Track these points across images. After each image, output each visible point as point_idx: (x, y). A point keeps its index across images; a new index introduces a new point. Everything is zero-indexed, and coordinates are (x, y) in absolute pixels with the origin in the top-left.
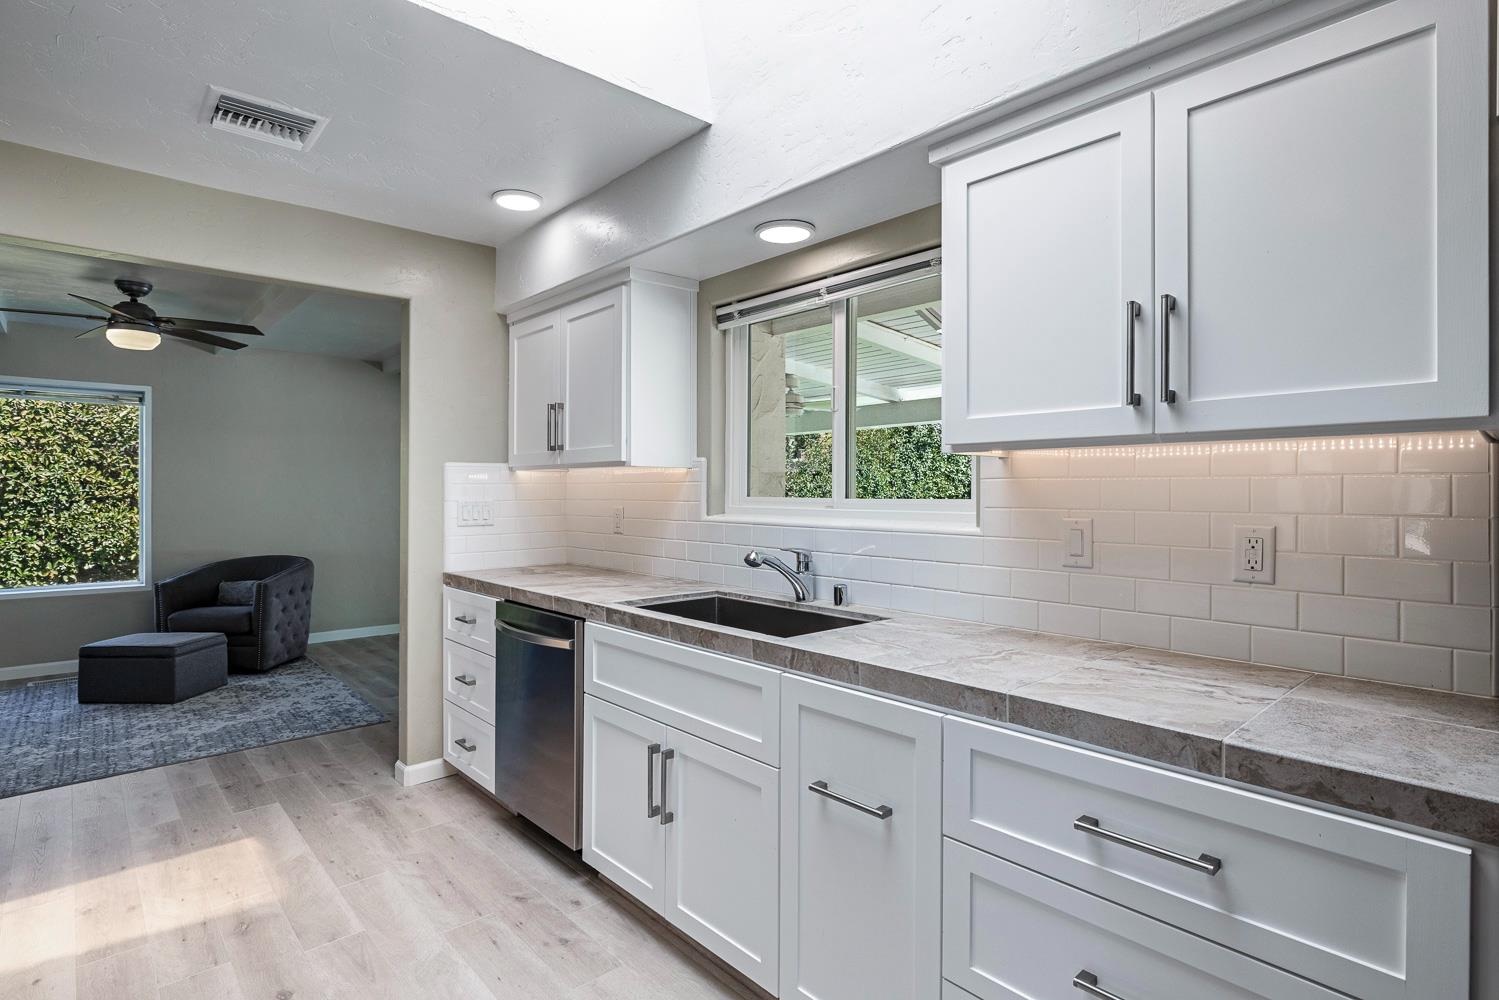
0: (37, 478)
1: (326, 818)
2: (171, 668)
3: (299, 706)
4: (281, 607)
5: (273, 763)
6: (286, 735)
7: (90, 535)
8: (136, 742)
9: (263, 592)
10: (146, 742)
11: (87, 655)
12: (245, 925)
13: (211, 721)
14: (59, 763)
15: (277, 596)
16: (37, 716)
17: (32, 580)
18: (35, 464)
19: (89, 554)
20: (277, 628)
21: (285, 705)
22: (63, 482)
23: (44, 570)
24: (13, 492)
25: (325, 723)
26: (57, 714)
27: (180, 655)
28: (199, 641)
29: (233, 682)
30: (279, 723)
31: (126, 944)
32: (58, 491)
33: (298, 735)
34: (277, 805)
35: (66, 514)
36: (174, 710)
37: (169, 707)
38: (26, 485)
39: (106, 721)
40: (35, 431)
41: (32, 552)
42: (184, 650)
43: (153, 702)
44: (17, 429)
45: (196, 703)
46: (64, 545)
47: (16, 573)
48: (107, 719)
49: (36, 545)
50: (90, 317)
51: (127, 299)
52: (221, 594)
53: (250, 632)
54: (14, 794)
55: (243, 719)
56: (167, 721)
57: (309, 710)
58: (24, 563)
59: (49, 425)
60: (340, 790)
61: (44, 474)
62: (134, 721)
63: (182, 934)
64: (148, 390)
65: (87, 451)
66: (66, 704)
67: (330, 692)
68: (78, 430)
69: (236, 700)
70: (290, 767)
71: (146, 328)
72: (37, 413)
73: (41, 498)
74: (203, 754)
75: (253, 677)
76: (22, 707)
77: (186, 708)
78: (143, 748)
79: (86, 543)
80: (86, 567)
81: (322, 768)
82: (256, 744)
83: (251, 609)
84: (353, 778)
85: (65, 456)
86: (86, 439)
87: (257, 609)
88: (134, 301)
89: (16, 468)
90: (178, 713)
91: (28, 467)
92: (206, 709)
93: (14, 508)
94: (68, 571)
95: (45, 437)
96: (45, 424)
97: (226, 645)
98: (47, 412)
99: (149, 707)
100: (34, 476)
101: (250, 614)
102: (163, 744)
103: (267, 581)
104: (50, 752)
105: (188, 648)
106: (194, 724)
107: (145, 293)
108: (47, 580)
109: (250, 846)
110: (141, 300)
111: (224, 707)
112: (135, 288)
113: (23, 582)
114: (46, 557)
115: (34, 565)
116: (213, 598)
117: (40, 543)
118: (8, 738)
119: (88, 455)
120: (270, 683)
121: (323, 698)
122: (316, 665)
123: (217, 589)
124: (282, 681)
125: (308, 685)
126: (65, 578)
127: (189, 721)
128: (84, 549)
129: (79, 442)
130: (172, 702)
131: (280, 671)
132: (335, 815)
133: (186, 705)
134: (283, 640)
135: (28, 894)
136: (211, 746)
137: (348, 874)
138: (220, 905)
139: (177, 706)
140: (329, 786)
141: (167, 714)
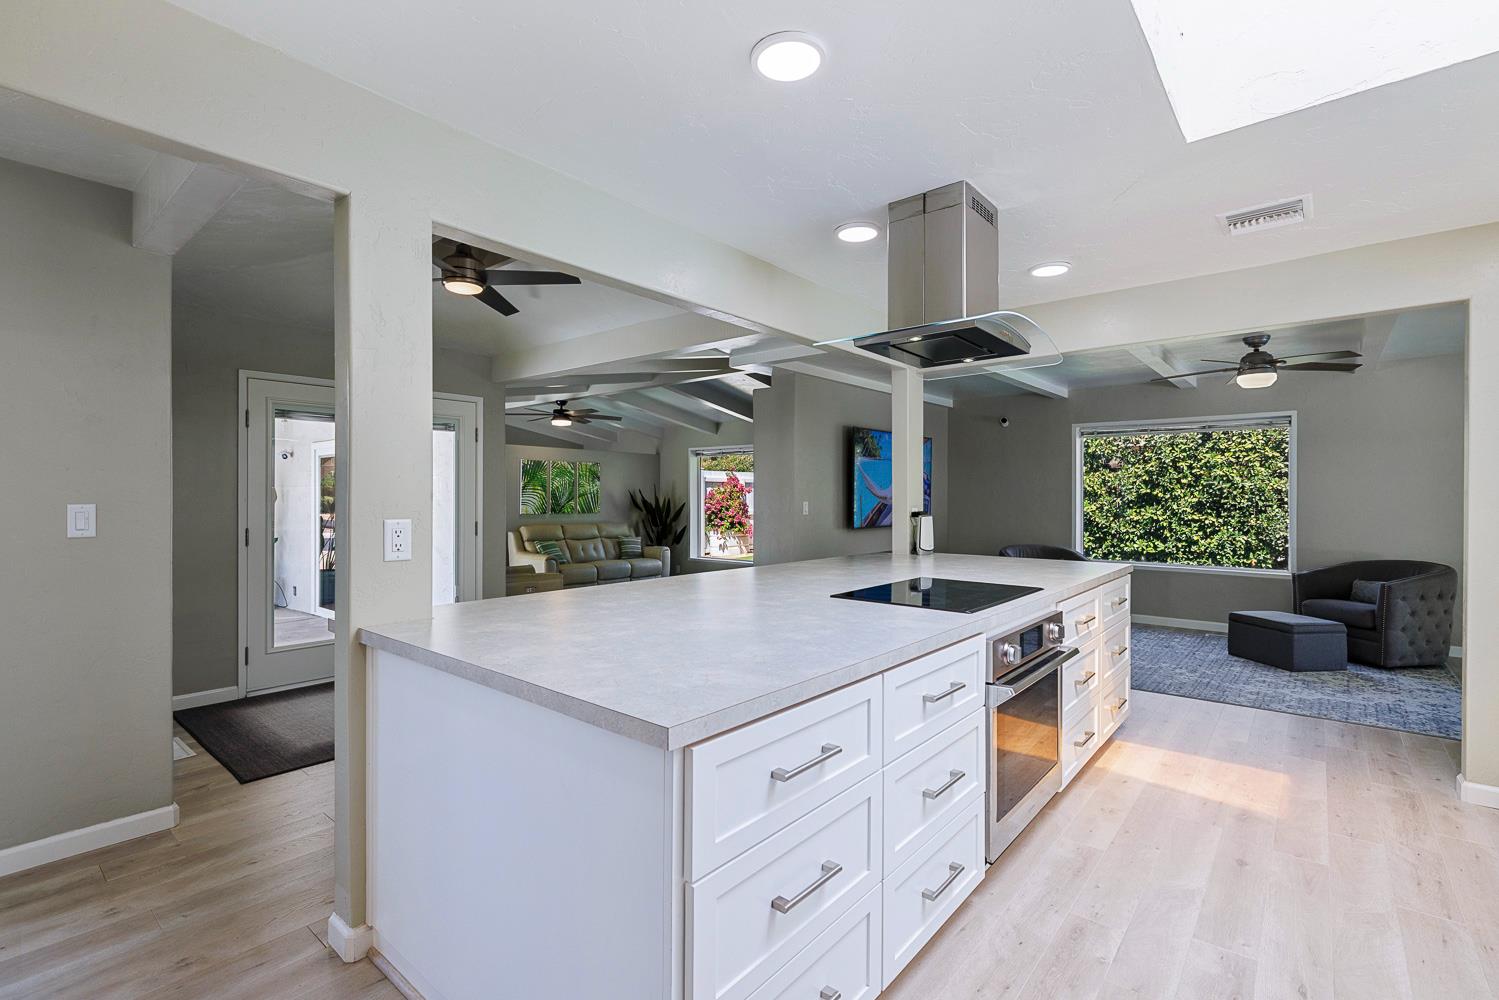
0: (1243, 487)
1: (1358, 788)
2: (1291, 642)
3: (1402, 704)
4: (1409, 611)
5: (1343, 736)
6: (1372, 721)
7: (1282, 534)
8: (1249, 688)
9: (1386, 593)
10: (1255, 690)
11: (1235, 620)
12: (1244, 817)
13: (1313, 692)
14: (1196, 684)
15: (1404, 599)
16: (1200, 655)
17: (1240, 566)
18: (1241, 476)
19: (1281, 549)
20: (1403, 630)
21: (1389, 699)
22: (1261, 491)
23: (1248, 558)
24: (1227, 498)
25: (1417, 724)
26: (1212, 656)
27: (1298, 633)
28: (1322, 625)
29: (1352, 669)
30: (1372, 710)
31: (1172, 790)
32: (1258, 498)
33: (1381, 724)
34: (1324, 764)
35: (1264, 515)
36: (1290, 676)
37: (1288, 673)
38: (1235, 493)
39: (1238, 669)
40: (1242, 452)
41: (1239, 544)
42: (1301, 629)
43: (1277, 667)
44: (1229, 451)
45: (1310, 676)
46: (1261, 541)
47: (1229, 559)
48: (1240, 668)
49: (1242, 539)
50: (1226, 370)
51: (1251, 350)
52: (1354, 591)
53: (1374, 629)
54: (1163, 693)
55: (1344, 698)
56: (1279, 682)
57: (1409, 709)
58: (1234, 551)
59: (1250, 446)
60: (1390, 776)
61: (1247, 484)
62: (1257, 675)
63: (1205, 802)
64: (1294, 414)
65: (1279, 465)
66: (1220, 651)
67: (1447, 702)
68: (1272, 449)
69: (1346, 683)
70: (1355, 744)
71: (1265, 370)
72: (1243, 438)
73: (1245, 503)
74: (1290, 711)
75: (1375, 671)
76: (1194, 647)
77: (1299, 677)
78: (1251, 693)
79: (1278, 539)
80: (1279, 560)
81: (1386, 756)
82: (1336, 718)
83: (1374, 607)
84: (1410, 774)
85: (1263, 469)
86: (1278, 454)
87: (1381, 607)
88: (1257, 350)
89: (1228, 481)
90: (1291, 679)
91: (1238, 479)
92: (1315, 682)
93: (1228, 510)
94: (1265, 561)
95: (1248, 455)
96: (1249, 446)
97: (1345, 635)
98: (1250, 436)
99: (1273, 669)
100: (1240, 486)
101: (1373, 612)
102: (1266, 695)
103: (1393, 583)
104: (1194, 677)
105: (1306, 629)
106: (1298, 689)
107: (1265, 343)
108: (1250, 565)
109: (1282, 779)
110: (1262, 349)
111: (1331, 685)
112: (1256, 340)
113: (1234, 566)
114: (1249, 548)
115: (1241, 554)
116: (1346, 594)
117: (1246, 538)
118: (1177, 662)
119: (1280, 468)
120: (1389, 679)
121: (1432, 705)
122: (1452, 677)
123: (1351, 587)
124: (1400, 681)
125: (1428, 690)
126: (1263, 565)
127: (1295, 687)
128: (1277, 545)
129: (1273, 457)
130: (1291, 671)
131: (1406, 672)
132: (1368, 790)
133: (1301, 676)
134: (1412, 643)
135: (1143, 744)
136: (1299, 708)
137: (1345, 829)
138: (1237, 800)
139: (1293, 674)
140: (1381, 770)
141: (1284, 676)
